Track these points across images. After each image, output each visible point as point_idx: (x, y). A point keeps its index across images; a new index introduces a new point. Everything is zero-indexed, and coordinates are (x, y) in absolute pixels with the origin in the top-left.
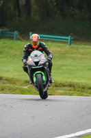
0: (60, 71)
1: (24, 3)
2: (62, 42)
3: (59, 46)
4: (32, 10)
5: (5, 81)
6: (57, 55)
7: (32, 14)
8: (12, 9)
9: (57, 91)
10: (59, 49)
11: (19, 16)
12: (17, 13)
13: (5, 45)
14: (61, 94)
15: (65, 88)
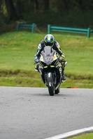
0: (79, 64)
2: (80, 35)
3: (78, 39)
5: (23, 74)
6: (76, 47)
11: (37, 8)
12: (35, 6)
15: (84, 81)
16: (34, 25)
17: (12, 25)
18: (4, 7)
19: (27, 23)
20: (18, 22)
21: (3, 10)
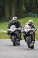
11: (37, 7)
16: (36, 15)
17: (27, 14)
18: (24, 7)
19: (33, 14)
20: (29, 13)
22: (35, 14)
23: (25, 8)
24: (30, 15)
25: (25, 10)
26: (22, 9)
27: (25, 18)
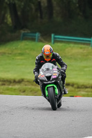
0: (83, 73)
1: (46, 5)
2: (84, 44)
3: (81, 48)
4: (54, 11)
5: (26, 83)
6: (79, 56)
7: (54, 15)
8: (34, 10)
9: (79, 93)
10: (81, 51)
11: (41, 17)
12: (39, 15)
13: (26, 47)
14: (84, 96)
15: (87, 89)
16: (38, 35)
20: (22, 32)
21: (7, 19)
22: (35, 33)
23: (12, 19)
24: (24, 35)
25: (11, 25)
26: (5, 21)
27: (12, 43)
